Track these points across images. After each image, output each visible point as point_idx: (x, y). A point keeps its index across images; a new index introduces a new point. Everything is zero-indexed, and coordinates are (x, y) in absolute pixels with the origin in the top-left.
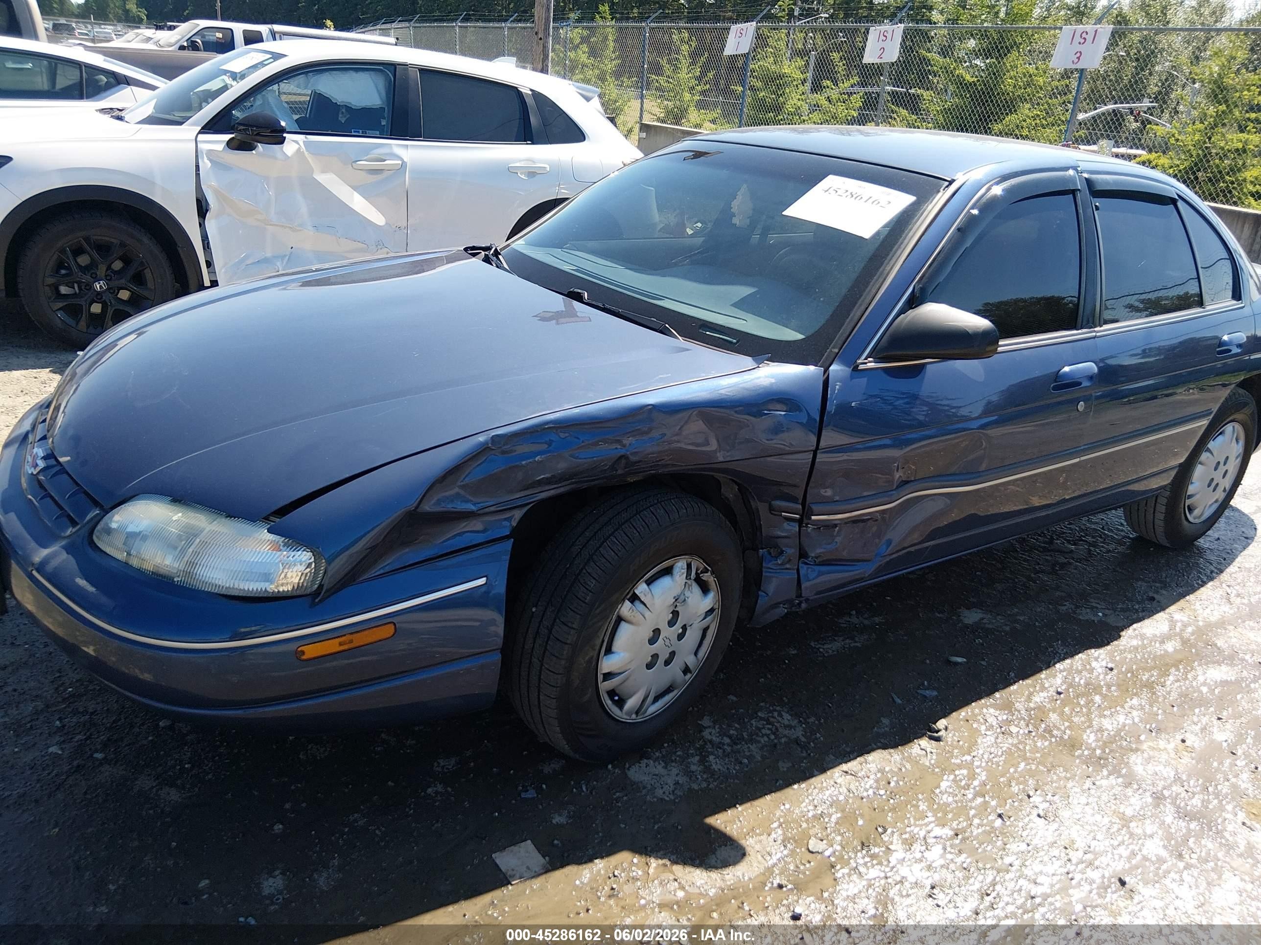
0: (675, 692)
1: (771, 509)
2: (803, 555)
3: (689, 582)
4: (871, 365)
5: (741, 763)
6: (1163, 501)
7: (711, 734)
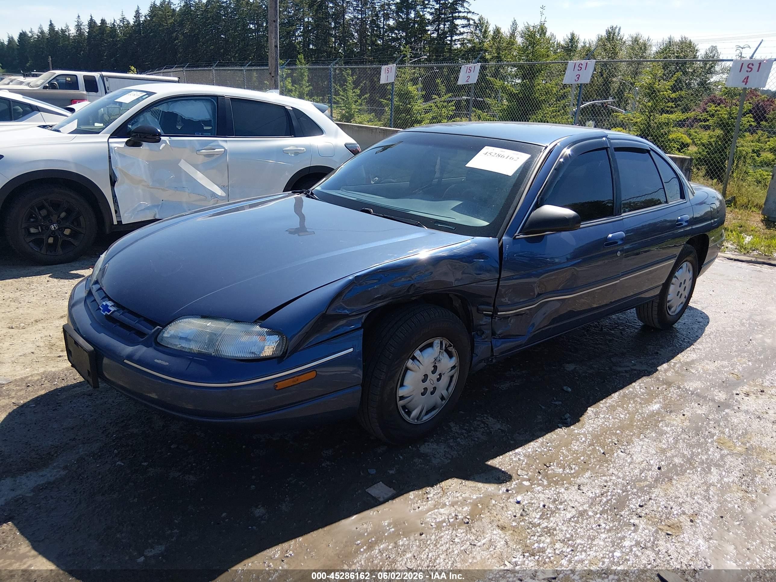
0: (437, 409)
1: (478, 310)
2: (493, 334)
3: (442, 351)
4: (522, 236)
5: (474, 440)
6: (655, 304)
7: (455, 428)
